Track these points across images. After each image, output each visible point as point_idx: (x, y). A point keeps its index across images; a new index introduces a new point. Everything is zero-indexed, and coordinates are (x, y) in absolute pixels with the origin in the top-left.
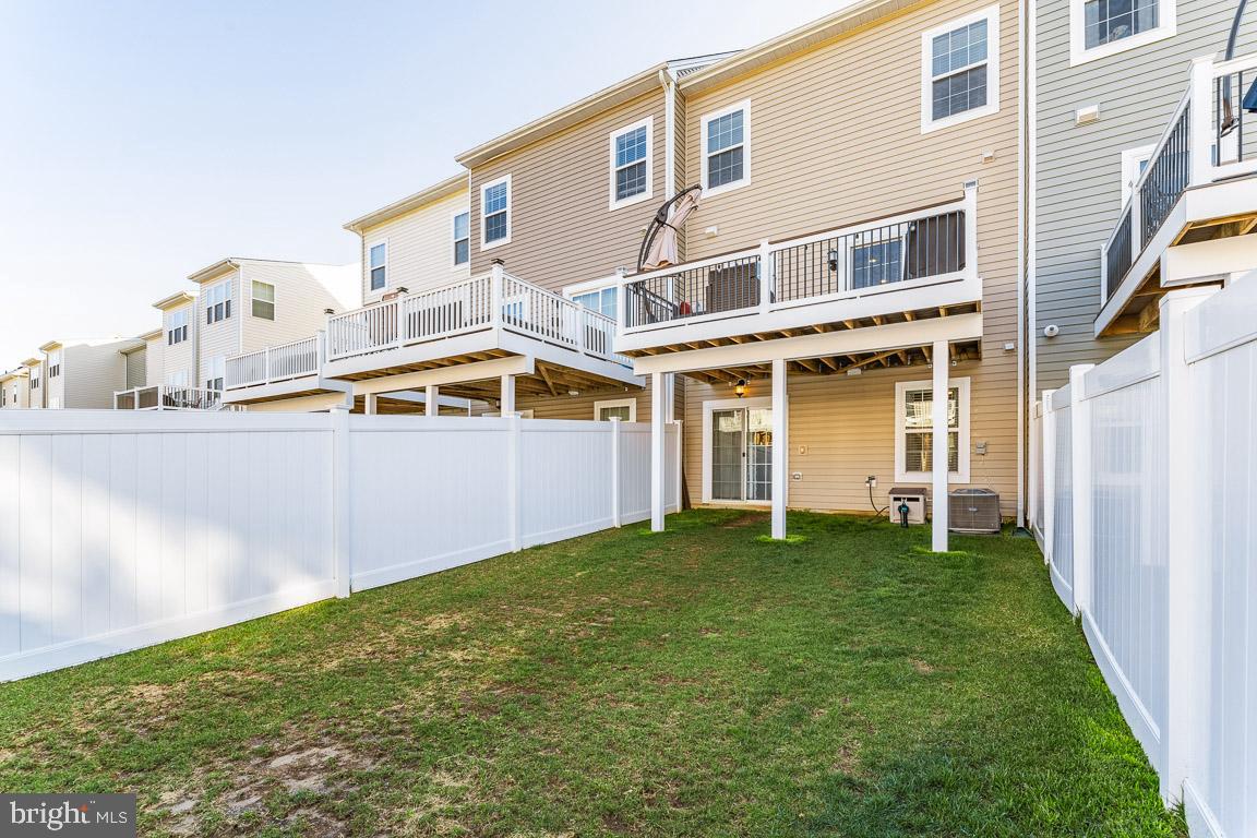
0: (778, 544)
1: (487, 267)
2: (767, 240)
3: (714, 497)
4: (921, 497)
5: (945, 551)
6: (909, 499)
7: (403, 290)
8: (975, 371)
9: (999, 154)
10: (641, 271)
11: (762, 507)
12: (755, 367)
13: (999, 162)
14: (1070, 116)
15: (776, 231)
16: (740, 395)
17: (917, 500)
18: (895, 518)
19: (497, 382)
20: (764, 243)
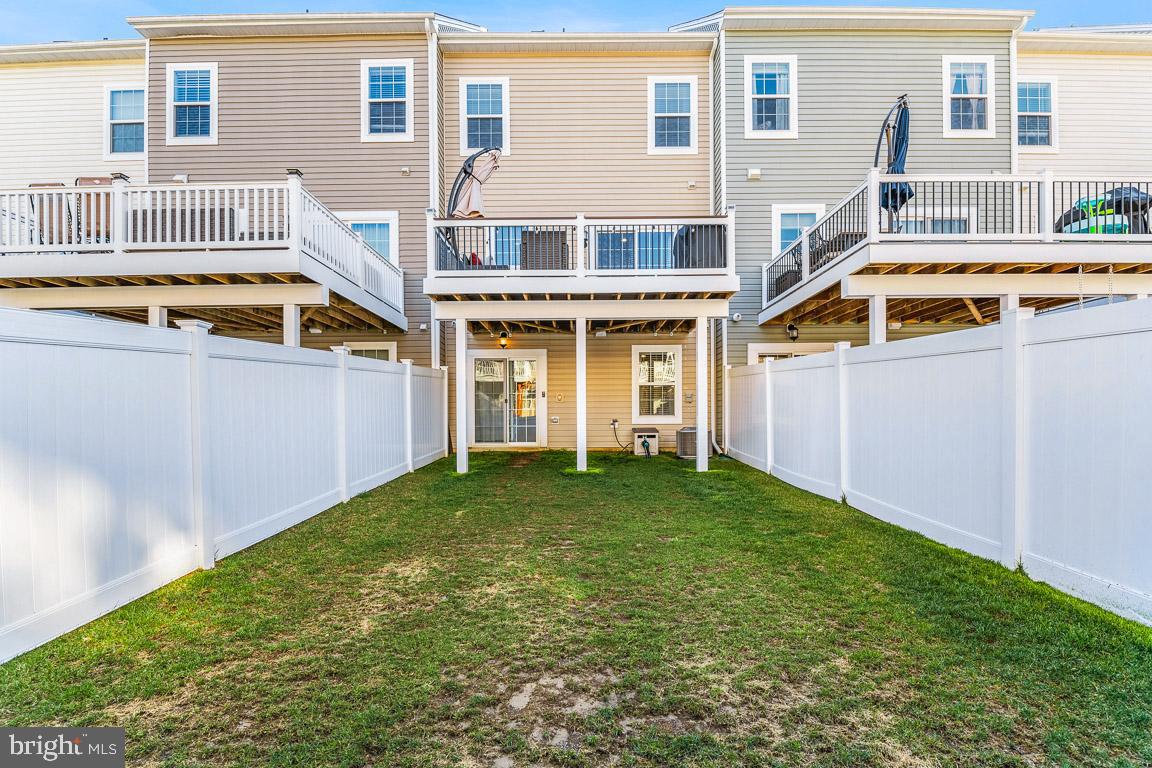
0: (582, 475)
1: (282, 177)
2: (583, 214)
3: (478, 441)
4: (657, 434)
5: (706, 470)
6: (648, 437)
7: (122, 177)
8: (685, 341)
9: (698, 185)
10: (451, 217)
11: (522, 448)
12: (533, 322)
13: (698, 191)
14: (744, 172)
15: (591, 208)
16: (503, 346)
17: (654, 436)
18: (639, 451)
19: (278, 311)
20: (581, 217)
